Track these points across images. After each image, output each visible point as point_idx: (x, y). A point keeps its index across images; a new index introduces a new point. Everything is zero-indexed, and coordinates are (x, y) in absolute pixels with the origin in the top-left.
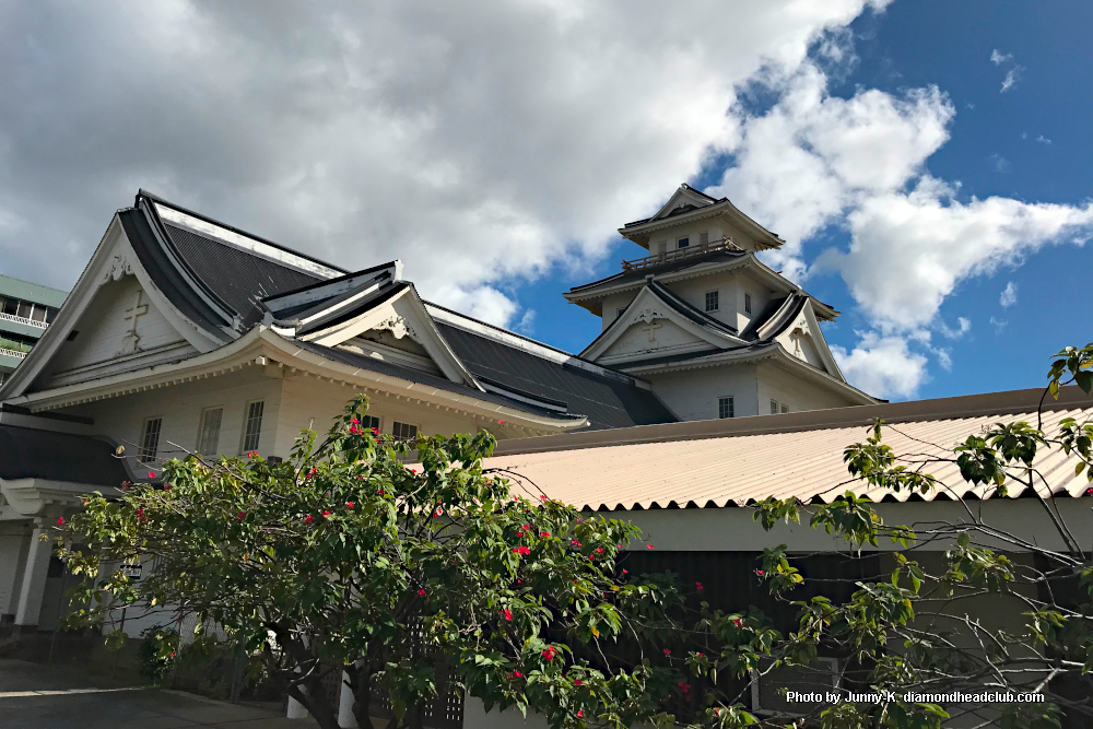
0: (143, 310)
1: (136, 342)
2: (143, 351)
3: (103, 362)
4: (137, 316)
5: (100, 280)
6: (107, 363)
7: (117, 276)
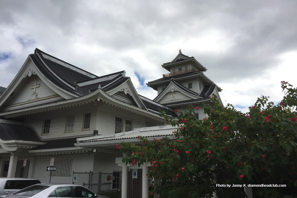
0: (38, 86)
1: (36, 96)
2: (39, 99)
3: (24, 102)
4: (36, 88)
5: (23, 76)
6: (26, 103)
7: (30, 75)
